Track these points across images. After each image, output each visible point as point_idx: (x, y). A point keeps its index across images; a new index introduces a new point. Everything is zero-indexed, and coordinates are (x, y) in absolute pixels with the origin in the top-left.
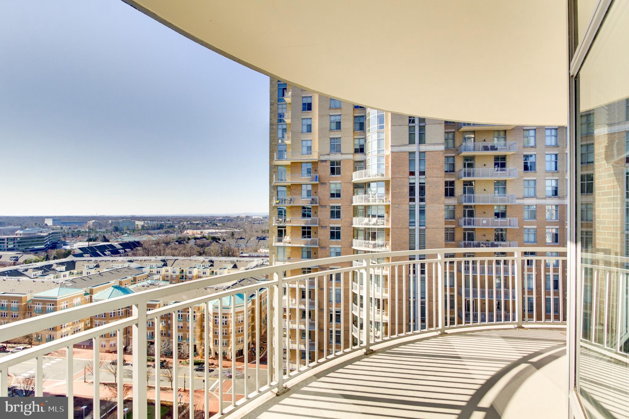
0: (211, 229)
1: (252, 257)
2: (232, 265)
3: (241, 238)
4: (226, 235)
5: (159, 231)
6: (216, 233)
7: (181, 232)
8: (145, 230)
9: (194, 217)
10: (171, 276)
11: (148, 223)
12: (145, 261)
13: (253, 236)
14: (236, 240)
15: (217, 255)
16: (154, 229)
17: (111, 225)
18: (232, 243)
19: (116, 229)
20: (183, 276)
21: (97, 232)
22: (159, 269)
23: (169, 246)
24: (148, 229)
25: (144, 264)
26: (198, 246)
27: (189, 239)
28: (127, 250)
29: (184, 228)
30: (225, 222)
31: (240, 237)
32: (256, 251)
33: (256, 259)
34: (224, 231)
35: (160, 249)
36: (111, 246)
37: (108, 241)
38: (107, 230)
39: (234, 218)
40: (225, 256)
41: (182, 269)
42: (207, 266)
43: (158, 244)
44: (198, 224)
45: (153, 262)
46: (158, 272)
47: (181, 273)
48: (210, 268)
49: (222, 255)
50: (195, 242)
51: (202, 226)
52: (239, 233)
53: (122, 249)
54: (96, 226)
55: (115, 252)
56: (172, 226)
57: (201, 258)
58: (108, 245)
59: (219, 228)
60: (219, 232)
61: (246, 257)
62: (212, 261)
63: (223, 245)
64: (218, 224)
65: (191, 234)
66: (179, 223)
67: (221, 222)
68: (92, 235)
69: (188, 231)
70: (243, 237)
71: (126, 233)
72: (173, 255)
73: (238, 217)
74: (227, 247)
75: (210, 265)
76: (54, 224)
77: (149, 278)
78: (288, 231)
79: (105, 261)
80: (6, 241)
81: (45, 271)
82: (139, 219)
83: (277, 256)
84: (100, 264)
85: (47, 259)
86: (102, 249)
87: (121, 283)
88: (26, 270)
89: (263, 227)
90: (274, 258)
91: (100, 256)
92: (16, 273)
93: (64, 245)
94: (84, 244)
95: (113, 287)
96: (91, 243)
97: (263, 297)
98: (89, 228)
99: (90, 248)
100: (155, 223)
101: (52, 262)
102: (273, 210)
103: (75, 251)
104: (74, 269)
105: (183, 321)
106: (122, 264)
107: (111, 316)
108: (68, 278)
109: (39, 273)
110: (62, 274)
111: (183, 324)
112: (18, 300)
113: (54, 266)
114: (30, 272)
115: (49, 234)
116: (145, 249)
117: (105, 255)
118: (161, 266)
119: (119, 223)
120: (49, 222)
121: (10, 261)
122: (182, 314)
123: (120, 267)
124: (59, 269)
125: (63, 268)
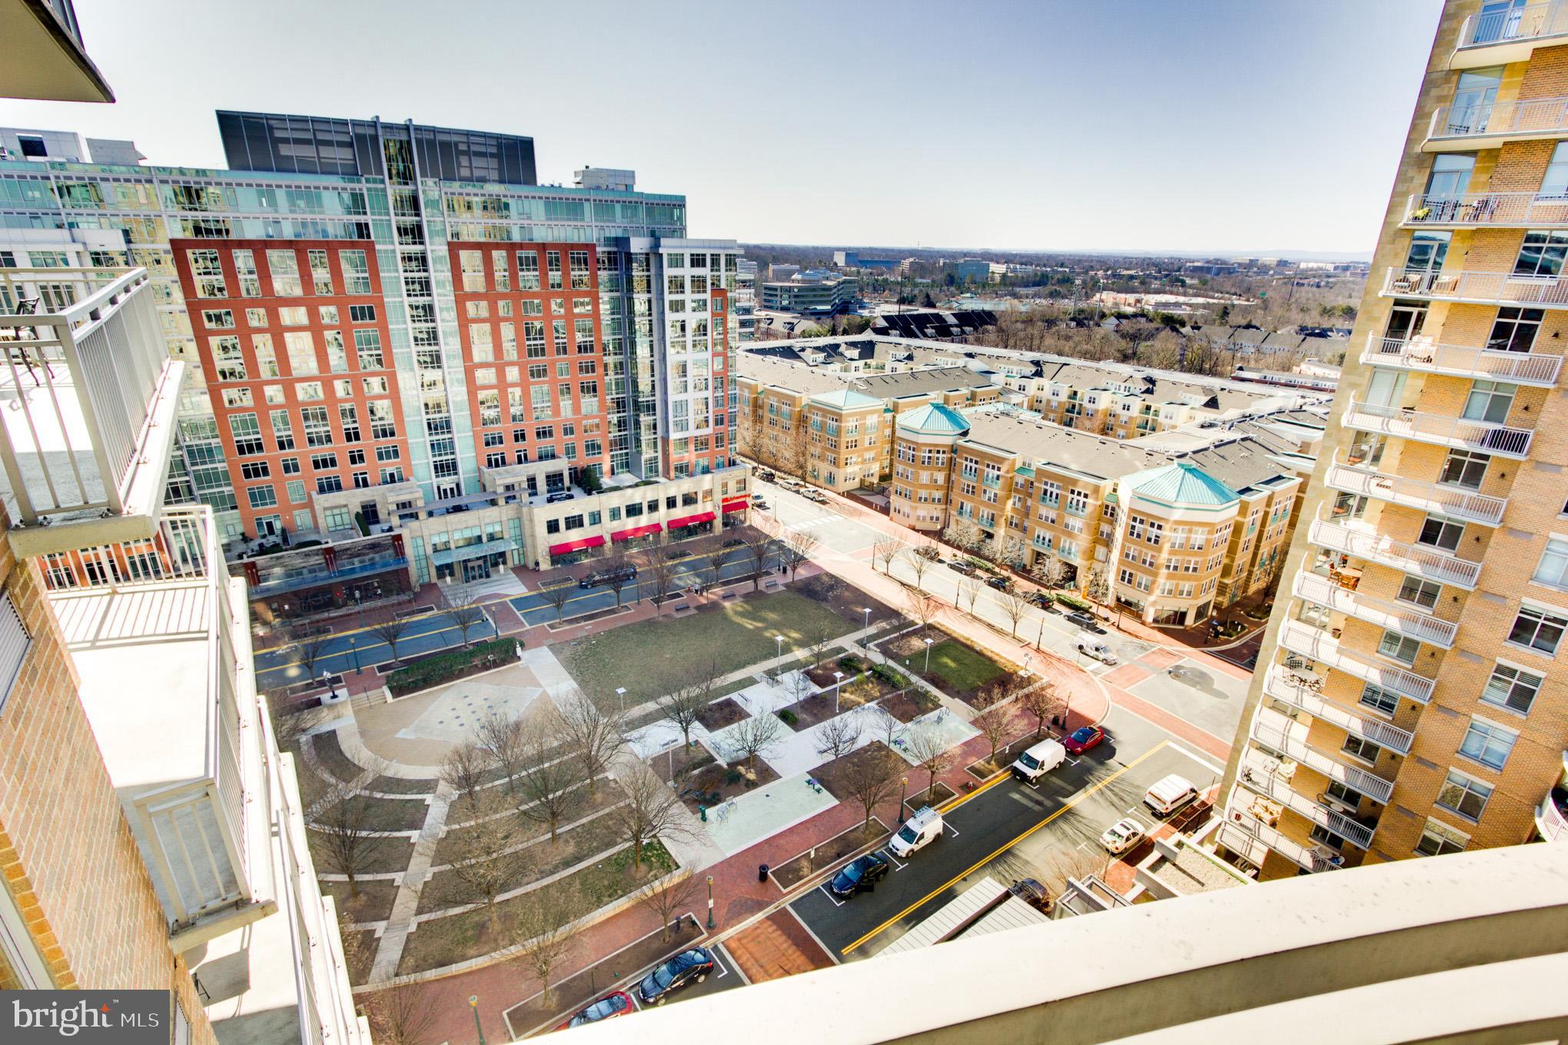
0: (1165, 292)
1: (1271, 383)
2: (1206, 399)
3: (1249, 326)
4: (1205, 312)
5: (1036, 289)
6: (1177, 305)
7: (1088, 296)
8: (1009, 285)
9: (1125, 258)
10: (1049, 401)
11: (1014, 271)
12: (997, 357)
13: (1288, 322)
14: (1231, 331)
15: (1168, 367)
16: (1027, 286)
17: (942, 269)
18: (1218, 337)
19: (951, 280)
20: (1074, 406)
21: (916, 285)
22: (1024, 382)
23: (1054, 329)
24: (1013, 285)
25: (995, 365)
26: (1123, 336)
27: (1103, 316)
28: (967, 329)
29: (1093, 287)
30: (1209, 277)
31: (1244, 322)
32: (1286, 368)
33: (1281, 392)
34: (1200, 300)
35: (1032, 335)
36: (938, 317)
37: (933, 306)
38: (933, 281)
39: (1240, 265)
40: (1190, 371)
41: (1074, 389)
42: (1137, 392)
43: (1029, 320)
44: (1132, 277)
45: (1014, 363)
46: (1022, 388)
47: (1070, 397)
48: (1145, 396)
49: (1183, 367)
50: (1117, 326)
51: (1143, 283)
52: (1246, 310)
53: (956, 326)
54: (915, 271)
55: (943, 331)
56: (1067, 281)
57: (1126, 369)
58: (932, 314)
59: (1191, 291)
60: (1187, 304)
61: (1251, 380)
62: (1150, 381)
63: (1189, 339)
64: (1188, 281)
65: (1109, 304)
66: (1086, 272)
67: (1199, 274)
68: (907, 291)
69: (1105, 295)
70: (1254, 323)
71: (968, 290)
72: (1060, 354)
73: (1252, 263)
74: (1201, 348)
75: (1144, 388)
76: (848, 264)
77: (1001, 398)
78: (1434, 318)
79: (925, 349)
80: (779, 293)
81: (829, 356)
82: (998, 258)
83: (1364, 396)
84: (916, 353)
85: (833, 332)
86: (922, 321)
87: (947, 400)
88: (803, 350)
89: (1332, 298)
90: (1352, 401)
91: (916, 337)
92: (789, 353)
93: (861, 308)
94: (893, 309)
95: (932, 404)
96: (903, 307)
97: (1276, 500)
98: (902, 274)
99: (901, 317)
100: (1030, 269)
101: (839, 339)
102: (1393, 242)
103: (877, 321)
104: (872, 357)
105: (1058, 509)
106: (954, 360)
107: (923, 463)
108: (861, 374)
109: (821, 356)
110: (854, 364)
111: (1058, 515)
112: (791, 401)
113: (842, 349)
114: (808, 355)
115: (839, 284)
116: (1001, 330)
117: (925, 335)
118: (1029, 374)
119: (957, 265)
120: (840, 259)
121: (782, 330)
122: (1058, 491)
123: (949, 366)
124: (849, 354)
125: (855, 353)
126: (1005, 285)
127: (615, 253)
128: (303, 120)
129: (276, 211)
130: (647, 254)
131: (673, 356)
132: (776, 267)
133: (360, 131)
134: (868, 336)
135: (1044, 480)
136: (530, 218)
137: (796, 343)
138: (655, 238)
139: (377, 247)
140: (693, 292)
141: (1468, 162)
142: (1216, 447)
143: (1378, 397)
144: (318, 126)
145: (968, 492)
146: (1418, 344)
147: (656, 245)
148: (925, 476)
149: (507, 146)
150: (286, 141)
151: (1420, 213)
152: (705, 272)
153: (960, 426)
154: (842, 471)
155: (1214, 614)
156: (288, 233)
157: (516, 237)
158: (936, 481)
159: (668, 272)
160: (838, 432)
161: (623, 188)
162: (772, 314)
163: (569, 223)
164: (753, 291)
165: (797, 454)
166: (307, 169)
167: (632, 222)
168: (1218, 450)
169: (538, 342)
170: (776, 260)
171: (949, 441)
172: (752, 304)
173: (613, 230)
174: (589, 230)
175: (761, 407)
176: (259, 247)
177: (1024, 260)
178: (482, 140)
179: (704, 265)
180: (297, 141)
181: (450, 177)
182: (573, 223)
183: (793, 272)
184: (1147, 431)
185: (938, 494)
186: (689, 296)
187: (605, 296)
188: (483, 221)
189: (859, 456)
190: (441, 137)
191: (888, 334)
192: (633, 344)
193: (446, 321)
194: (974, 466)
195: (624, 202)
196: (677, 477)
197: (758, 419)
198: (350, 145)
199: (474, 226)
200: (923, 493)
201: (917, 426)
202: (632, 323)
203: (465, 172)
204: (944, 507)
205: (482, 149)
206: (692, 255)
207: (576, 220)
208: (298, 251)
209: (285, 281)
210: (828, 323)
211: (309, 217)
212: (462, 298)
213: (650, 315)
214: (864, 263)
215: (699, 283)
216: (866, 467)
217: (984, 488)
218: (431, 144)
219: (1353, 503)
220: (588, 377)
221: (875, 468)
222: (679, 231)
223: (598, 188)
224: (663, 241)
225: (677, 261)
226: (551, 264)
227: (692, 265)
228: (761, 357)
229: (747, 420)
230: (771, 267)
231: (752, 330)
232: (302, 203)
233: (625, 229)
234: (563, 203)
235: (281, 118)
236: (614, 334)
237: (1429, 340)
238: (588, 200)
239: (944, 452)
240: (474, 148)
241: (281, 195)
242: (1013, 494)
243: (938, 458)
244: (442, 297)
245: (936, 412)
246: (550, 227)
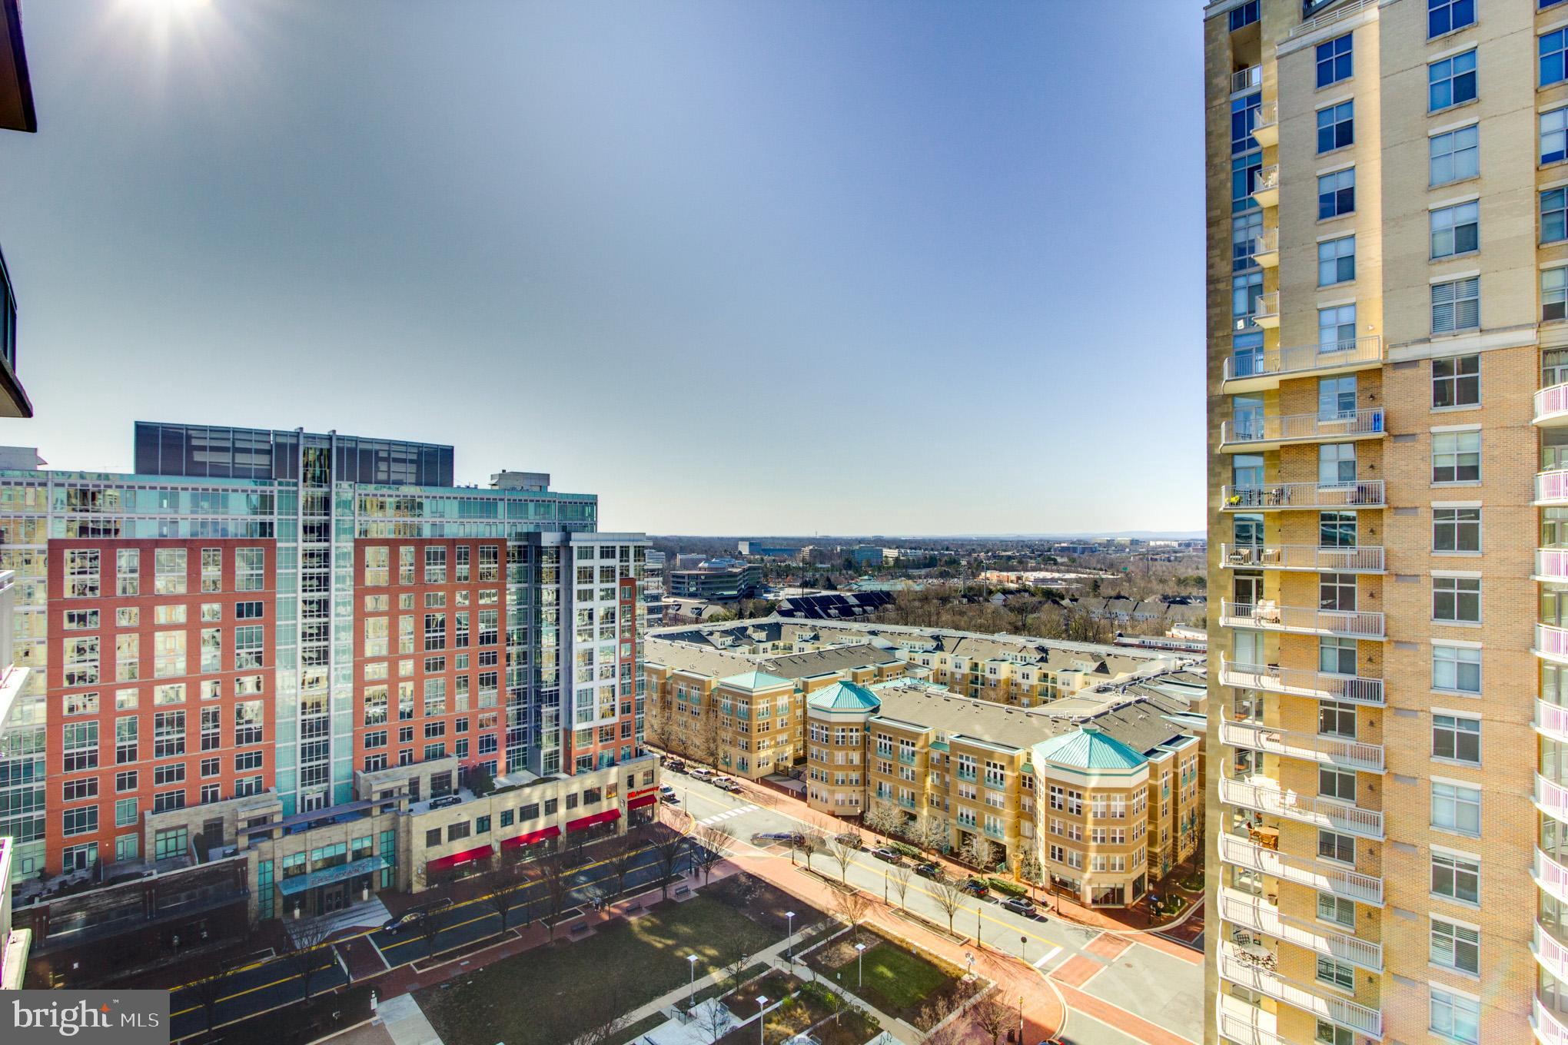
0: (1041, 570)
1: (1150, 647)
2: (1096, 665)
3: (1119, 597)
4: (1079, 586)
5: (928, 570)
6: (1053, 580)
7: (974, 575)
8: (901, 568)
9: (1001, 541)
10: (953, 674)
11: (905, 555)
12: (899, 634)
13: (1152, 592)
14: (1105, 602)
15: (1057, 636)
16: (918, 567)
17: (840, 555)
18: (1095, 607)
19: (849, 565)
20: (977, 678)
21: (817, 570)
22: (927, 656)
23: (949, 606)
24: (906, 567)
25: (899, 642)
26: (1012, 610)
27: (990, 592)
28: (868, 608)
29: (978, 567)
30: (1076, 555)
31: (1113, 593)
32: (1160, 633)
33: (1161, 655)
34: (1073, 576)
35: (929, 612)
36: (840, 599)
37: (835, 589)
38: (833, 566)
39: (1100, 544)
40: (1076, 639)
41: (974, 661)
42: (1033, 661)
43: (925, 598)
44: (1009, 558)
45: (915, 639)
46: (926, 662)
47: (972, 669)
48: (1040, 664)
49: (1069, 636)
50: (1005, 600)
51: (1020, 562)
52: (1113, 583)
53: (858, 606)
54: (815, 557)
55: (846, 612)
56: (953, 562)
57: (1020, 640)
58: (834, 596)
59: (1063, 568)
60: (1062, 580)
61: (1132, 646)
62: (1042, 649)
63: (1070, 610)
64: (1059, 560)
65: (994, 580)
66: (970, 555)
67: (1067, 553)
68: (809, 575)
69: (989, 574)
70: (1123, 594)
71: (866, 573)
72: (957, 628)
73: (1109, 543)
74: (1082, 618)
75: (1038, 657)
76: (752, 552)
77: (907, 673)
78: (1270, 584)
79: (829, 629)
80: (686, 580)
81: (737, 639)
82: (889, 545)
83: (1232, 656)
84: (821, 633)
85: (740, 615)
86: (825, 602)
87: (855, 676)
88: (711, 633)
89: (1183, 570)
90: (1223, 661)
91: (821, 617)
92: (698, 637)
93: (766, 592)
94: (796, 592)
95: (841, 682)
96: (806, 590)
97: (1181, 760)
98: (804, 560)
99: (806, 600)
100: (920, 552)
101: (747, 622)
102: (1219, 523)
103: (782, 604)
104: (779, 637)
105: (976, 783)
106: (858, 638)
107: (837, 742)
108: (770, 655)
109: (729, 640)
110: (762, 646)
111: (978, 790)
112: (701, 685)
113: (750, 631)
114: (716, 638)
115: (744, 570)
116: (899, 609)
117: (829, 616)
118: (931, 649)
119: (853, 552)
120: (744, 549)
121: (691, 615)
122: (975, 765)
123: (855, 644)
124: (757, 636)
125: (763, 635)
126: (899, 567)
127: (525, 547)
128: (226, 430)
129: (176, 512)
130: (558, 547)
131: (579, 644)
132: (684, 557)
133: (280, 440)
134: (774, 618)
135: (959, 753)
136: (442, 516)
137: (704, 628)
138: (567, 533)
139: (279, 545)
140: (602, 582)
141: (1259, 461)
142: (1115, 710)
143: (1245, 657)
144: (238, 436)
145: (885, 770)
146: (1266, 607)
147: (567, 538)
148: (840, 757)
149: (428, 454)
150: (203, 448)
151: (1234, 500)
152: (615, 562)
153: (872, 704)
154: (754, 756)
155: (1151, 888)
156: (184, 531)
157: (427, 533)
158: (852, 761)
159: (577, 563)
160: (749, 714)
161: (537, 489)
162: (680, 600)
163: (482, 520)
164: (661, 579)
165: (707, 741)
166: (219, 472)
167: (544, 519)
168: (1117, 713)
169: (439, 634)
170: (683, 550)
171: (860, 718)
172: (660, 591)
173: (525, 526)
174: (503, 527)
175: (670, 693)
176: (147, 548)
177: (913, 545)
178: (403, 449)
179: (613, 557)
180: (213, 449)
181: (366, 480)
182: (485, 520)
183: (700, 561)
184: (1049, 698)
185: (855, 776)
186: (597, 586)
187: (512, 587)
188: (394, 519)
189: (771, 740)
190: (361, 446)
191: (794, 616)
192: (538, 633)
193: (341, 615)
194: (888, 743)
195: (538, 501)
196: (579, 772)
197: (666, 705)
198: (269, 452)
199: (383, 524)
200: (840, 775)
201: (828, 705)
202: (539, 613)
203: (382, 476)
204: (862, 788)
205: (403, 456)
206: (602, 547)
207: (487, 517)
208: (190, 550)
209: (169, 578)
210: (735, 606)
211: (210, 517)
212: (361, 592)
213: (558, 604)
214: (766, 552)
215: (608, 574)
216: (778, 750)
217: (900, 765)
218: (352, 452)
219: (1251, 758)
220: (487, 669)
221: (789, 751)
222: (590, 525)
223: (513, 489)
224: (574, 535)
225: (587, 553)
226: (459, 558)
227: (602, 557)
228: (669, 642)
229: (655, 706)
230: (679, 557)
231: (660, 616)
232: (205, 505)
233: (537, 525)
234: (479, 503)
235: (202, 429)
236: (519, 624)
237: (1272, 603)
238: (501, 500)
239: (857, 730)
240: (393, 455)
241: (185, 499)
242: (930, 770)
243: (852, 737)
244: (340, 594)
245: (846, 690)
246: (462, 523)
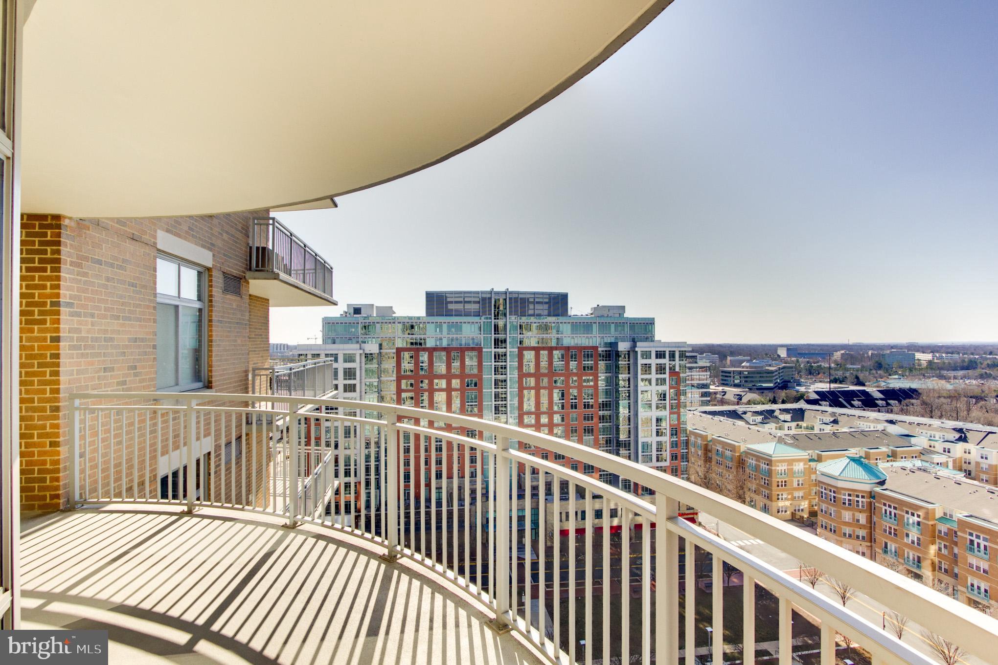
12: (918, 424)
17: (870, 358)
19: (879, 366)
22: (948, 445)
25: (917, 431)
28: (892, 402)
36: (864, 393)
37: (864, 385)
45: (935, 429)
46: (947, 451)
53: (882, 399)
54: (846, 360)
55: (869, 402)
58: (859, 391)
72: (988, 424)
76: (789, 355)
77: (923, 457)
79: (850, 416)
80: (732, 375)
81: (766, 418)
82: (923, 349)
84: (839, 419)
85: (774, 401)
86: (849, 396)
87: (867, 454)
88: (745, 413)
92: (734, 415)
93: (798, 385)
94: (824, 387)
95: (850, 458)
96: (833, 385)
98: (834, 362)
99: (831, 392)
101: (776, 407)
103: (810, 395)
104: (802, 420)
106: (875, 425)
107: (845, 504)
108: (793, 432)
109: (759, 418)
110: (787, 425)
111: (990, 566)
112: (733, 448)
113: (777, 413)
114: (749, 417)
115: (779, 369)
116: (924, 403)
117: (853, 406)
118: (953, 439)
119: (883, 355)
120: (782, 353)
121: (733, 399)
123: (871, 429)
124: (782, 417)
125: (788, 417)
126: (931, 369)
127: (609, 351)
128: (460, 293)
129: (442, 334)
130: (629, 351)
131: (643, 413)
132: (733, 358)
133: (484, 296)
134: (802, 405)
136: (560, 333)
137: (740, 409)
138: (634, 342)
139: (484, 350)
140: (657, 374)
144: (466, 295)
145: (890, 533)
147: (635, 346)
148: (847, 516)
149: (554, 298)
150: (451, 302)
152: (666, 361)
153: (877, 477)
154: (774, 504)
156: (445, 344)
157: (554, 344)
158: (858, 521)
159: (641, 361)
160: (770, 473)
161: (618, 315)
162: (726, 389)
163: (584, 335)
164: (709, 373)
165: (737, 487)
166: (458, 314)
167: (621, 334)
169: (561, 402)
170: (733, 354)
171: (867, 488)
172: (708, 382)
173: (609, 339)
174: (595, 339)
175: (710, 451)
176: (431, 351)
178: (541, 296)
179: (664, 357)
180: (456, 302)
181: (523, 314)
182: (586, 335)
183: (743, 362)
185: (862, 533)
186: (654, 376)
187: (602, 376)
188: (537, 336)
189: (788, 494)
190: (521, 296)
191: (820, 405)
192: (618, 405)
193: (512, 389)
194: (894, 511)
195: (617, 323)
196: (642, 494)
197: (708, 459)
198: (479, 302)
199: (532, 338)
200: (848, 530)
201: (837, 474)
202: (617, 391)
203: (531, 312)
204: (869, 544)
205: (541, 300)
206: (656, 351)
207: (588, 333)
208: (447, 353)
209: (440, 367)
210: (770, 395)
211: (455, 336)
212: (522, 376)
213: (629, 387)
214: (801, 355)
215: (661, 369)
216: (795, 503)
217: (905, 531)
218: (516, 299)
220: (587, 423)
221: (805, 505)
222: (650, 338)
223: (602, 316)
224: (638, 344)
225: (646, 355)
226: (572, 357)
227: (657, 358)
228: (711, 416)
229: (700, 459)
230: (729, 358)
231: (709, 399)
232: (453, 330)
233: (616, 338)
234: (583, 325)
235: (451, 293)
236: (606, 398)
238: (594, 323)
239: (863, 497)
240: (537, 300)
241: (445, 327)
242: (937, 540)
243: (858, 502)
244: (512, 375)
245: (852, 463)
246: (573, 338)
